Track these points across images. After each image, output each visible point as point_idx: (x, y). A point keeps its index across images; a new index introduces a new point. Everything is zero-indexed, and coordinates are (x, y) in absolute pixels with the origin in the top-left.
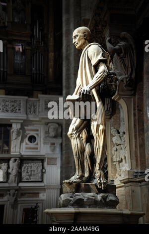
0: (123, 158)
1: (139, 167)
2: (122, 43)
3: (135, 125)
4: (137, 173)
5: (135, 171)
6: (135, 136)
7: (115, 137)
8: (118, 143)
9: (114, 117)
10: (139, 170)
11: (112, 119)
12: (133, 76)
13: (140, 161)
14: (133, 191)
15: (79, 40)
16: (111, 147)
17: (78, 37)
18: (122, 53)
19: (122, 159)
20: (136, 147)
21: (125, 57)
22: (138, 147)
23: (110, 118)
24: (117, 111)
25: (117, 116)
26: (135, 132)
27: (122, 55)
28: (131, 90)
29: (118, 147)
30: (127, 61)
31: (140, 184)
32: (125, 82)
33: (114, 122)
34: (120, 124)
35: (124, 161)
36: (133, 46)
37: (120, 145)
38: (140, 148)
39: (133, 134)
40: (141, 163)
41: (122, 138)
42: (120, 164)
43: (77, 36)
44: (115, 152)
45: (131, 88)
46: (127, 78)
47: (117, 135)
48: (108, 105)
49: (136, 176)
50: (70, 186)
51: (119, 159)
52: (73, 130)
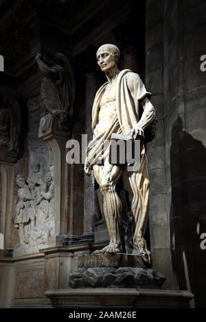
0: (32, 218)
1: (71, 231)
2: (59, 67)
3: (69, 176)
4: (68, 239)
5: (66, 236)
6: (69, 190)
7: (23, 189)
8: (28, 197)
9: (21, 160)
10: (71, 236)
11: (18, 163)
12: (71, 112)
13: (73, 223)
14: (62, 264)
15: (109, 61)
16: (13, 202)
17: (108, 57)
18: (58, 79)
19: (30, 220)
20: (69, 205)
21: (62, 86)
22: (72, 205)
23: (15, 162)
24: (25, 153)
25: (24, 160)
26: (69, 185)
27: (59, 82)
28: (67, 131)
29: (25, 204)
30: (64, 91)
31: (71, 254)
32: (62, 118)
33: (20, 167)
34: (27, 172)
35: (32, 223)
36: (72, 75)
37: (29, 200)
38: (74, 206)
39: (66, 188)
40: (73, 226)
41: (32, 191)
42: (26, 227)
43: (107, 55)
44: (21, 210)
45: (67, 128)
46: (64, 114)
47: (26, 186)
48: (14, 143)
49: (67, 244)
50: (112, 258)
51: (25, 220)
52: (109, 180)
